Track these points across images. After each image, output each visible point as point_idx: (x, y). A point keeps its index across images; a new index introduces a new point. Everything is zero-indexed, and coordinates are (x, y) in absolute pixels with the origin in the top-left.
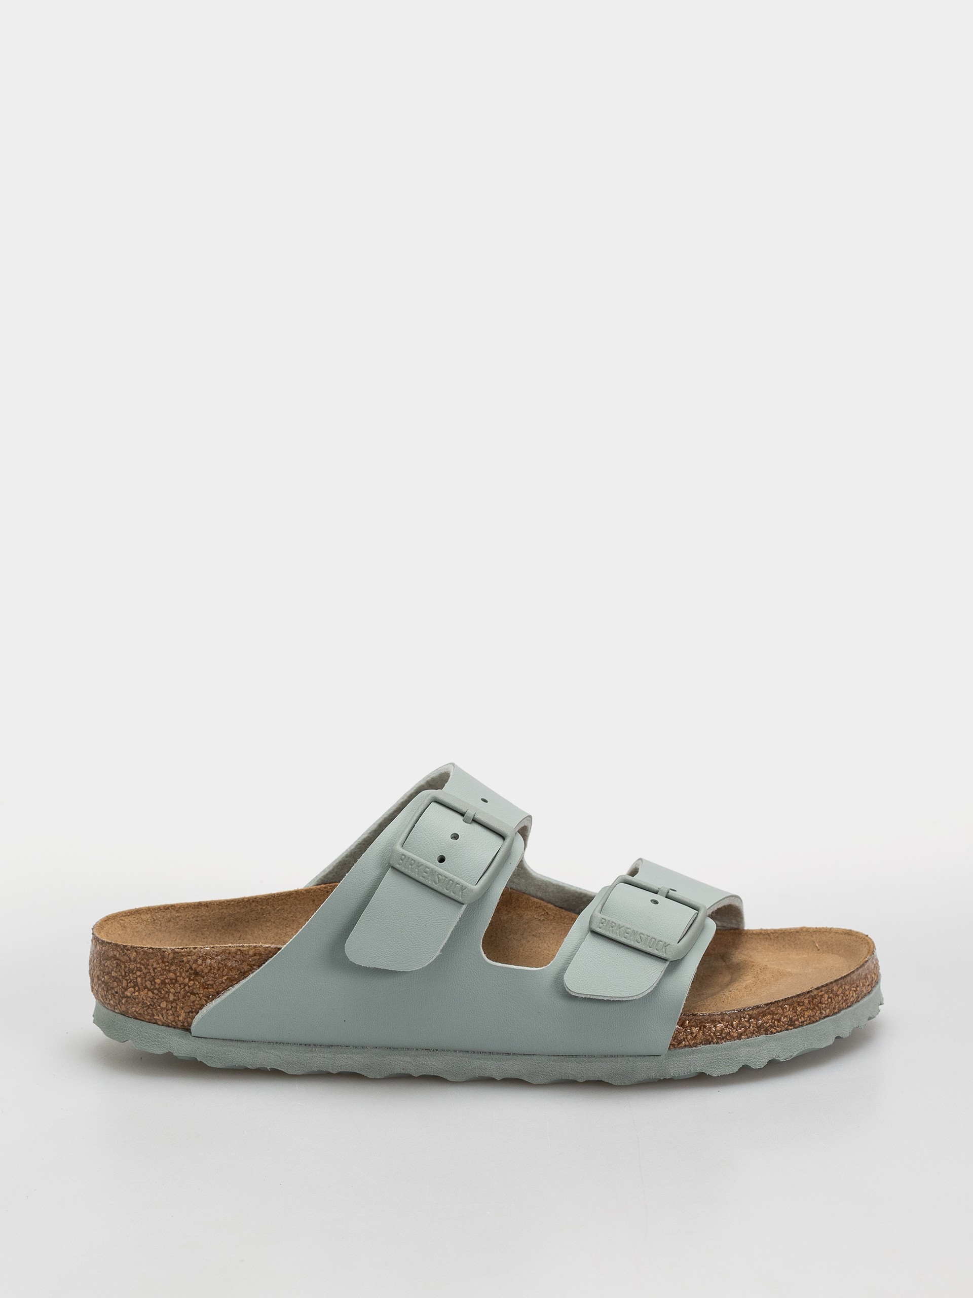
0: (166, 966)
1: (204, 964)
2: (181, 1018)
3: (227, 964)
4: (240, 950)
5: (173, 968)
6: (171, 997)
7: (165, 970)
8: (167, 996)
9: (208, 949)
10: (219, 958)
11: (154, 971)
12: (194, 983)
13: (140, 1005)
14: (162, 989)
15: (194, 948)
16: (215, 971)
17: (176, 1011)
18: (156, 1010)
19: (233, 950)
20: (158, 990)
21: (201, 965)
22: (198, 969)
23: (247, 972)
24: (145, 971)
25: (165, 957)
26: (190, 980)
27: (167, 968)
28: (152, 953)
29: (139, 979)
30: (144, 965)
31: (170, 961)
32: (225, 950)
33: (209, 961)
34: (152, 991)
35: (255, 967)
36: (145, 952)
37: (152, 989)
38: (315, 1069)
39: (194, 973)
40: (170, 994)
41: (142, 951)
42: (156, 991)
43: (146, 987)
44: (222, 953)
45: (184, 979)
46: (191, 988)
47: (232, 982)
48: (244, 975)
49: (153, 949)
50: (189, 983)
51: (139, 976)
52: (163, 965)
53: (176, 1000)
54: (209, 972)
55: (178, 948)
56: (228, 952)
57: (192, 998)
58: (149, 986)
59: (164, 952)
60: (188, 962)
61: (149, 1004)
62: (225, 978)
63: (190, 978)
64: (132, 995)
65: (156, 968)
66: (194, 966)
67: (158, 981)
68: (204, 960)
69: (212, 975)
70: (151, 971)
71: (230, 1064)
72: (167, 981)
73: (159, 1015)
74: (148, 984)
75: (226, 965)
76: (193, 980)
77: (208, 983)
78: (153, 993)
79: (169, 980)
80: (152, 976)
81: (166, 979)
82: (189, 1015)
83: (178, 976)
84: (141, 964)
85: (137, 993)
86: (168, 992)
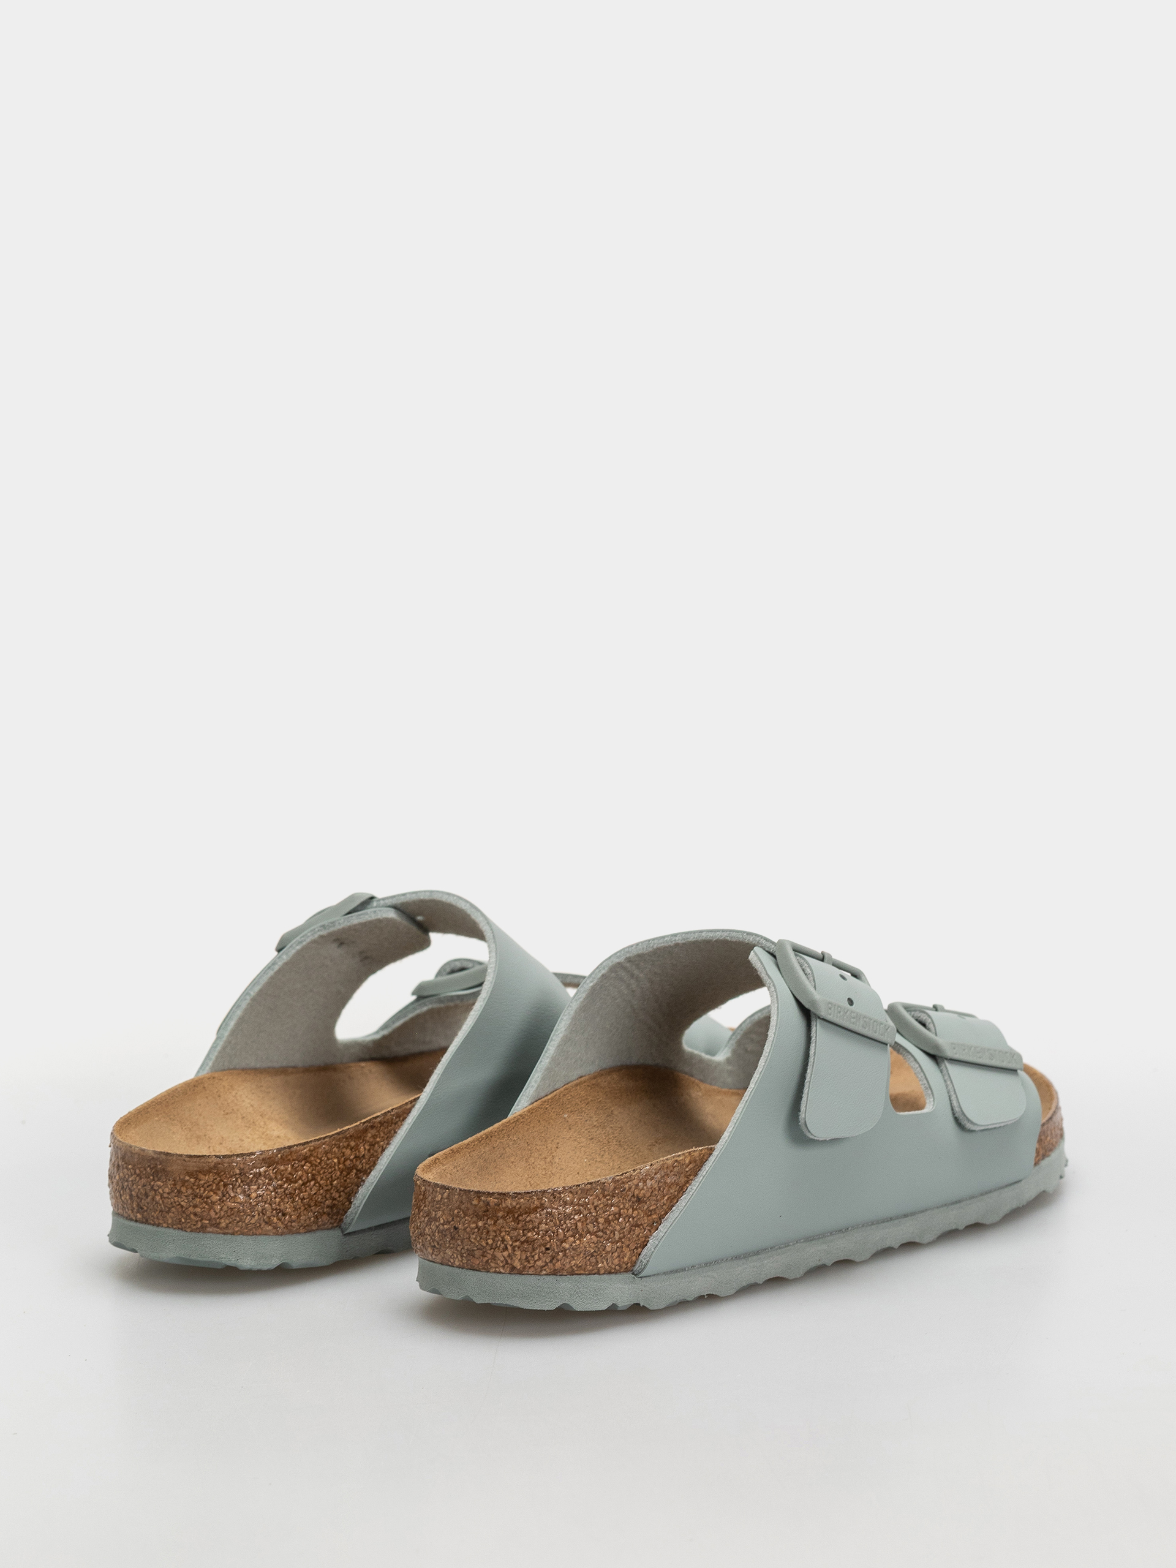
0: (608, 1200)
1: (645, 1187)
2: (626, 1259)
3: (667, 1181)
4: (676, 1161)
5: (615, 1200)
6: (617, 1236)
7: (607, 1205)
8: (612, 1236)
9: (648, 1167)
10: (658, 1176)
11: (595, 1209)
12: (638, 1213)
13: (582, 1255)
14: (606, 1228)
15: (634, 1170)
16: (656, 1193)
17: (622, 1251)
18: (601, 1256)
19: (670, 1162)
20: (602, 1231)
21: (643, 1189)
22: (641, 1195)
23: (684, 1185)
24: (585, 1212)
25: (605, 1190)
26: (634, 1210)
27: (610, 1202)
28: (591, 1189)
29: (579, 1224)
30: (582, 1206)
31: (611, 1194)
32: (663, 1164)
33: (649, 1183)
34: (595, 1234)
35: (691, 1177)
36: (582, 1190)
37: (596, 1232)
38: (744, 1284)
39: (636, 1201)
40: (616, 1232)
41: (580, 1189)
42: (600, 1234)
43: (588, 1232)
44: (660, 1169)
45: (628, 1210)
46: (635, 1219)
47: (674, 1200)
48: (682, 1189)
49: (591, 1183)
50: (633, 1213)
51: (580, 1220)
52: (605, 1200)
53: (621, 1239)
54: (651, 1196)
55: (618, 1176)
56: (666, 1166)
57: (637, 1230)
58: (591, 1230)
59: (604, 1183)
60: (630, 1188)
61: (592, 1251)
62: (666, 1198)
63: (633, 1208)
64: (572, 1245)
65: (597, 1206)
66: (636, 1192)
67: (601, 1220)
68: (645, 1182)
69: (655, 1198)
70: (593, 1210)
71: (671, 1301)
72: (610, 1217)
73: (603, 1263)
74: (590, 1227)
75: (665, 1183)
76: (636, 1209)
77: (651, 1208)
78: (597, 1236)
79: (612, 1216)
80: (594, 1216)
81: (609, 1215)
82: (634, 1252)
83: (622, 1209)
84: (578, 1205)
85: (578, 1242)
86: (613, 1232)
